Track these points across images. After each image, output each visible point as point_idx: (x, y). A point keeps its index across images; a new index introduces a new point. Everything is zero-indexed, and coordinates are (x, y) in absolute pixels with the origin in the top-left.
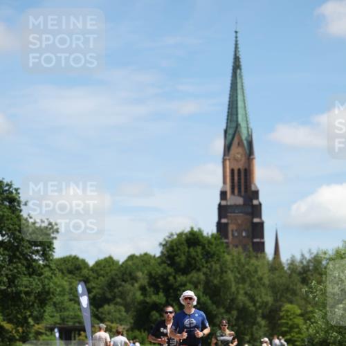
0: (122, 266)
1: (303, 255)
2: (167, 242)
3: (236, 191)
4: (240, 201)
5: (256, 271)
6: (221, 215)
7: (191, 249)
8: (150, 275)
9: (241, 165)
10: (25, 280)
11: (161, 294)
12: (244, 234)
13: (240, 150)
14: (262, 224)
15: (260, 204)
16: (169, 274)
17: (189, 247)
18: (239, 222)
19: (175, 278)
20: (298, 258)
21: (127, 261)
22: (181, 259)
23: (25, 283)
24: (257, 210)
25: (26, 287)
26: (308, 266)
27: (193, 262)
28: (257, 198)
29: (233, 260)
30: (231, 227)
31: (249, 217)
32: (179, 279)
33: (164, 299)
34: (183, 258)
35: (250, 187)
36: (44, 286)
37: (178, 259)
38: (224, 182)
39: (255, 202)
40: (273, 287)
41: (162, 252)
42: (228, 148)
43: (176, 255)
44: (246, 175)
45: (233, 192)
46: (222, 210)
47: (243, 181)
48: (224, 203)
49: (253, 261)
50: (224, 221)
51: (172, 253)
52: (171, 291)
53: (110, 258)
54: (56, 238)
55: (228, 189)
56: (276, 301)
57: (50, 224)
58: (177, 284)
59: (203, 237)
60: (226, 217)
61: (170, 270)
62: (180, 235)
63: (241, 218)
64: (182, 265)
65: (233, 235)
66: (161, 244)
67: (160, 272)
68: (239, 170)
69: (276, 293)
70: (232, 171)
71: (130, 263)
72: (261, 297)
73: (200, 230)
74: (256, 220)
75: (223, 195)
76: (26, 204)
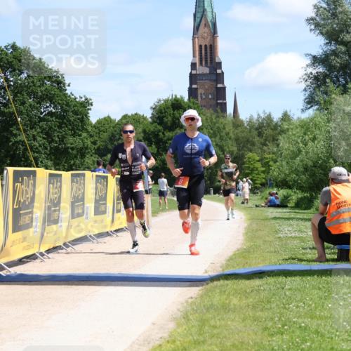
0: (118, 124)
1: (259, 115)
2: (156, 106)
3: (204, 63)
4: (206, 70)
5: (224, 128)
6: (191, 82)
7: (176, 112)
8: (144, 131)
9: (207, 42)
10: (71, 139)
11: (154, 146)
12: (210, 97)
13: (206, 30)
14: (224, 89)
15: (223, 73)
16: (159, 131)
17: (174, 110)
18: (206, 87)
19: (163, 133)
20: (255, 117)
21: (121, 119)
22: (168, 120)
23: (71, 141)
24: (220, 78)
25: (71, 144)
26: (263, 123)
27: (177, 121)
28: (220, 68)
29: (207, 119)
30: (200, 91)
31: (214, 83)
32: (166, 134)
33: (156, 149)
34: (170, 118)
35: (215, 59)
36: (84, 144)
37: (165, 120)
38: (194, 56)
39: (219, 71)
40: (237, 140)
41: (152, 114)
42: (196, 29)
43: (164, 117)
44: (211, 50)
45: (201, 64)
46: (193, 78)
47: (209, 54)
48: (194, 72)
49: (221, 120)
50: (194, 86)
51: (161, 115)
52: (161, 144)
53: (109, 117)
54: (90, 109)
55: (197, 60)
56: (239, 150)
57: (86, 99)
58: (165, 138)
59: (184, 102)
60: (196, 83)
61: (160, 128)
62: (166, 101)
63: (208, 84)
64: (169, 124)
65: (201, 98)
66: (151, 108)
67: (152, 130)
68: (206, 46)
69: (239, 144)
70: (200, 46)
71: (124, 121)
72: (228, 147)
73: (182, 97)
74: (219, 86)
75: (193, 66)
76: (69, 86)
